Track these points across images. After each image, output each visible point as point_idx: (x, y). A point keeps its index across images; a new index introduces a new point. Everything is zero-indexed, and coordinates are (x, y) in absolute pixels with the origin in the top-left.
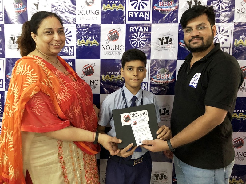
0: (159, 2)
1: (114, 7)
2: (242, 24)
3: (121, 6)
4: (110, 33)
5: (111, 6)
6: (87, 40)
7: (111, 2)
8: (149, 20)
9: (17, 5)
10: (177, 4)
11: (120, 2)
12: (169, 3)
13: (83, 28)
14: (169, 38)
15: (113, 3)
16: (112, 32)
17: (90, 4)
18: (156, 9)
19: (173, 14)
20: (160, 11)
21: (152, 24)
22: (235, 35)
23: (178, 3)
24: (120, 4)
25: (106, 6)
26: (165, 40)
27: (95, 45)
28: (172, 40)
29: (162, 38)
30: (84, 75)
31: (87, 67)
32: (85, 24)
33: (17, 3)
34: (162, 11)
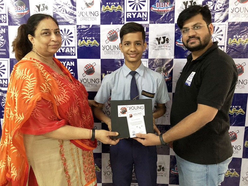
0: (156, 3)
1: (113, 8)
2: (235, 23)
3: (119, 7)
4: (109, 33)
5: (110, 7)
6: (87, 41)
7: (110, 3)
8: (147, 20)
9: (20, 7)
10: (173, 5)
11: (118, 3)
12: (166, 3)
13: (83, 29)
14: (166, 38)
15: (112, 5)
16: (111, 32)
17: (90, 6)
18: (154, 10)
19: (169, 15)
20: (157, 11)
21: (150, 24)
22: (229, 34)
23: (175, 4)
24: (119, 6)
25: (105, 8)
26: (162, 40)
27: (95, 46)
28: (169, 39)
29: (159, 38)
30: (85, 74)
31: (88, 66)
32: (85, 25)
33: (19, 6)
34: (159, 12)
